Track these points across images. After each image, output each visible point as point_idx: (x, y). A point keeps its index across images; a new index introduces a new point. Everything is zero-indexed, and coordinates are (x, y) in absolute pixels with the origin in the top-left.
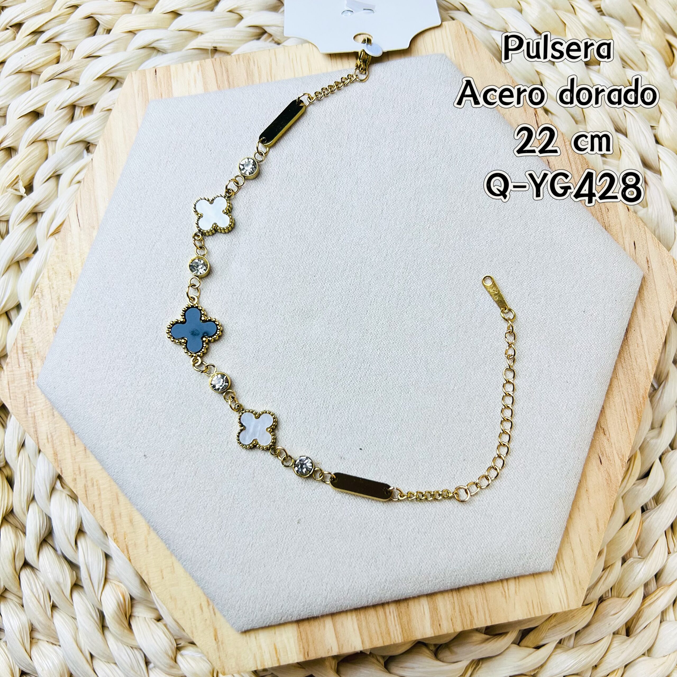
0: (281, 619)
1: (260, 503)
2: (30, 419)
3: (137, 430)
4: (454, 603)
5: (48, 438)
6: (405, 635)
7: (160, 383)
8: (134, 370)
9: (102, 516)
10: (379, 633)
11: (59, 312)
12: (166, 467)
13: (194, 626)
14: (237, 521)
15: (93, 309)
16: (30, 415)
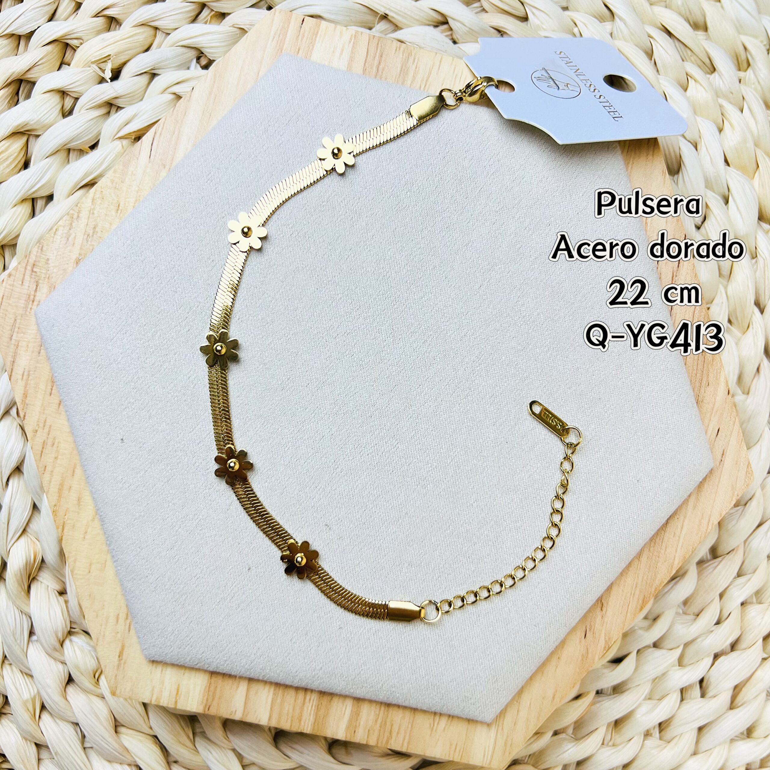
0: (197, 665)
1: (224, 538)
2: (12, 346)
3: (124, 409)
4: (379, 715)
5: (23, 375)
6: (316, 727)
7: (169, 369)
8: (147, 344)
9: (50, 482)
10: (290, 715)
11: (89, 243)
12: (140, 460)
13: (102, 634)
14: (192, 548)
15: (129, 258)
16: (13, 342)
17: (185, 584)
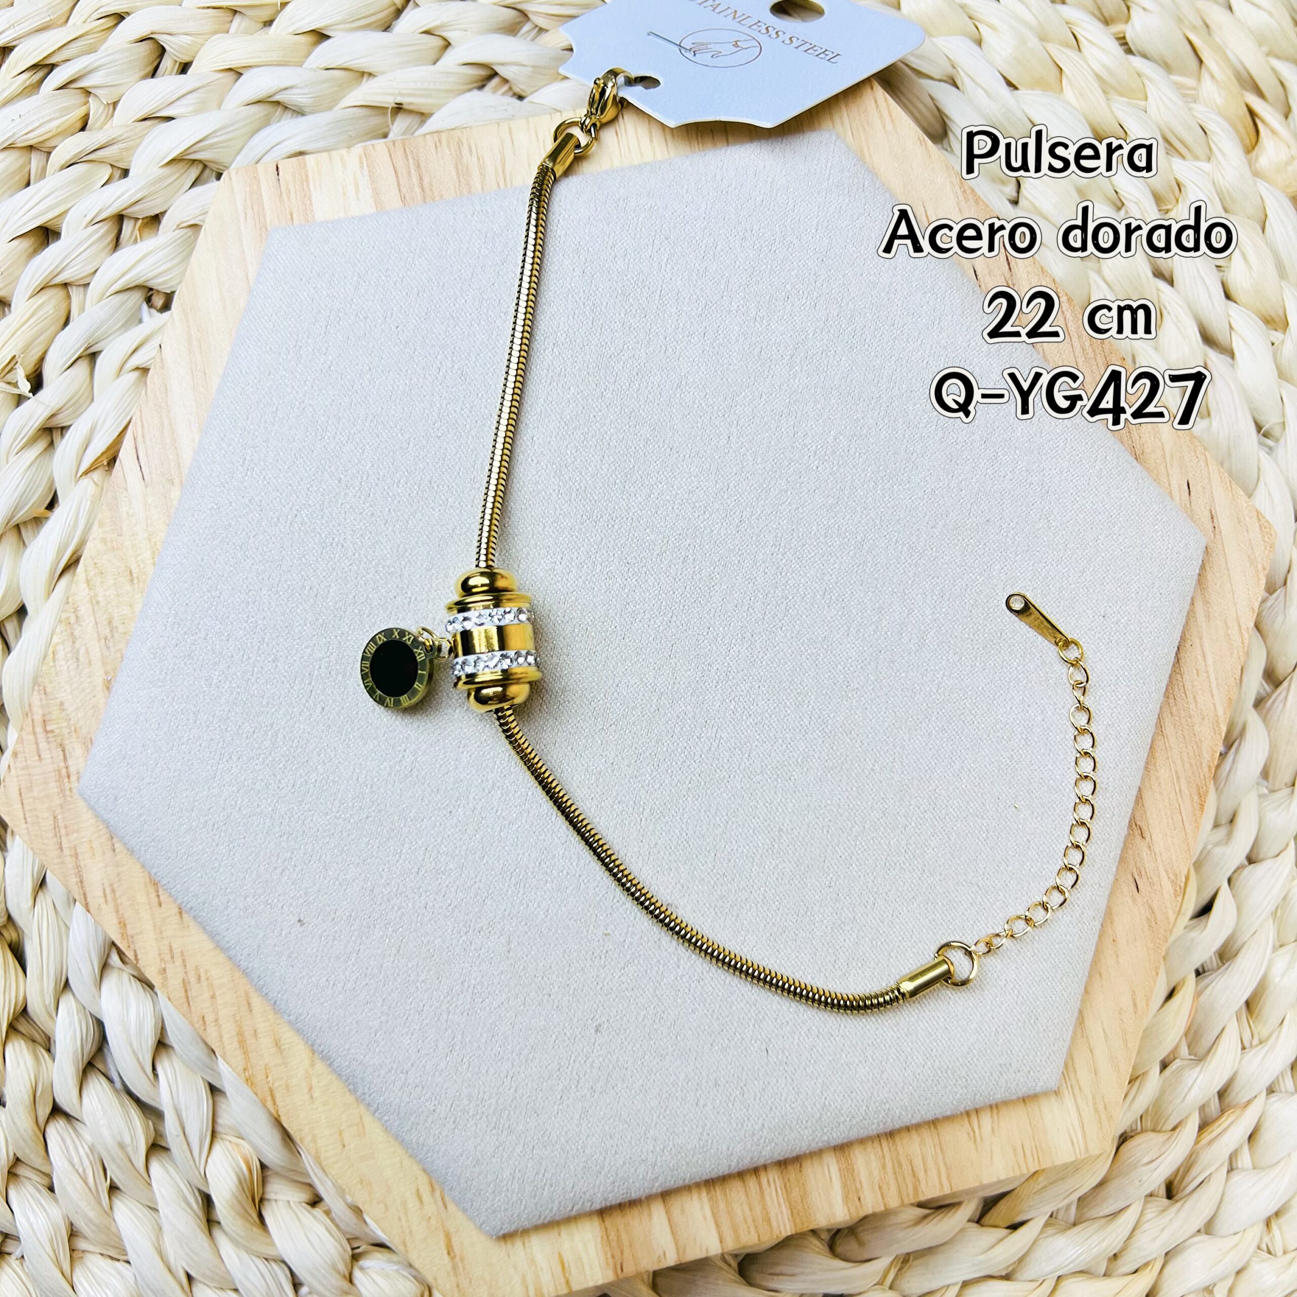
0: (572, 1210)
1: (523, 998)
2: (68, 859)
3: (281, 874)
4: (884, 1157)
5: (105, 896)
6: (798, 1221)
7: (321, 781)
8: (270, 759)
9: (221, 1037)
10: (750, 1220)
11: (112, 649)
12: (341, 940)
13: (407, 1231)
14: (481, 1035)
15: (183, 643)
16: (67, 852)
17: (497, 1094)
